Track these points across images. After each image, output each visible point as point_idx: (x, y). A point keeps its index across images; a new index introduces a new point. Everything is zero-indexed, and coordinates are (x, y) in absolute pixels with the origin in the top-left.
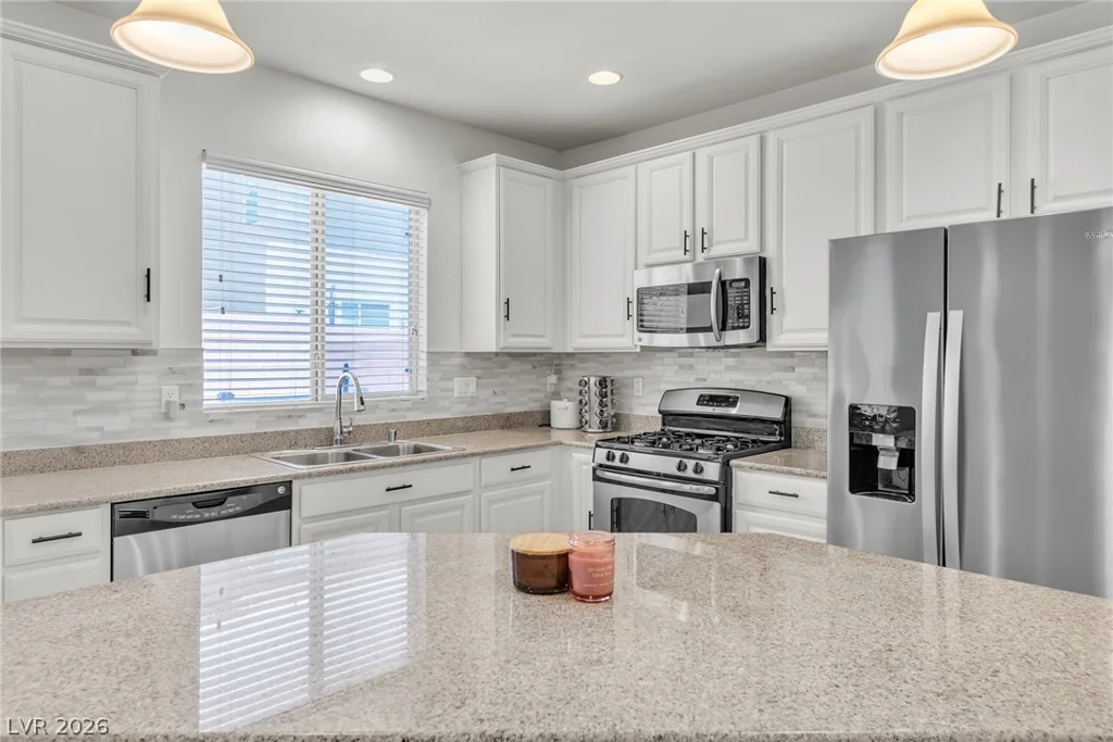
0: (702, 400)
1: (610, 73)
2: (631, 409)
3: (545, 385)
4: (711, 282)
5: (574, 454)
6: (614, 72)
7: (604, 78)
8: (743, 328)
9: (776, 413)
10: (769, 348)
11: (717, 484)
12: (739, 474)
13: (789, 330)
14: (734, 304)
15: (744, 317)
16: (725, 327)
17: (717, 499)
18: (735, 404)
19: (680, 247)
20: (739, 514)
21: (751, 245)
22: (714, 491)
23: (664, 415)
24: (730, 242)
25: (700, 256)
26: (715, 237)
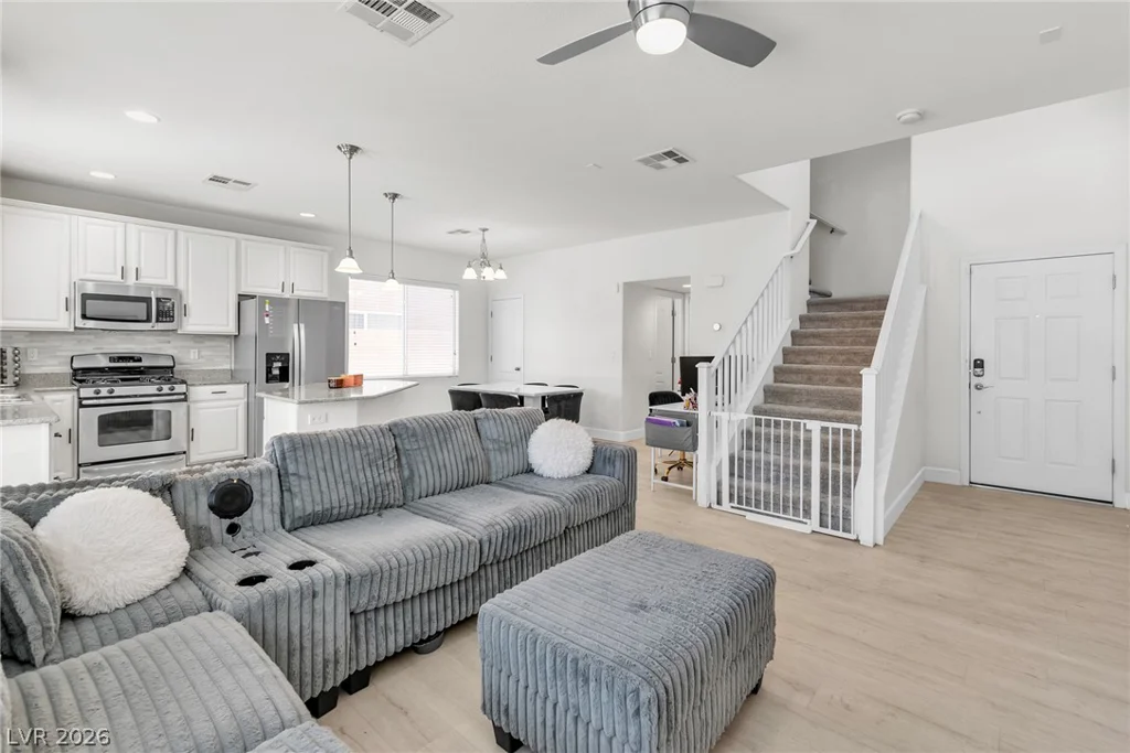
0: (113, 360)
2: (24, 370)
4: (150, 298)
5: (47, 396)
8: (170, 322)
9: (167, 363)
10: (179, 332)
11: (184, 393)
12: (191, 388)
13: (192, 324)
14: (164, 310)
15: (170, 316)
16: (157, 321)
17: (185, 400)
18: (140, 360)
19: (115, 273)
20: (192, 406)
21: (169, 282)
22: (183, 397)
23: (75, 370)
24: (154, 276)
25: (131, 280)
26: (142, 273)
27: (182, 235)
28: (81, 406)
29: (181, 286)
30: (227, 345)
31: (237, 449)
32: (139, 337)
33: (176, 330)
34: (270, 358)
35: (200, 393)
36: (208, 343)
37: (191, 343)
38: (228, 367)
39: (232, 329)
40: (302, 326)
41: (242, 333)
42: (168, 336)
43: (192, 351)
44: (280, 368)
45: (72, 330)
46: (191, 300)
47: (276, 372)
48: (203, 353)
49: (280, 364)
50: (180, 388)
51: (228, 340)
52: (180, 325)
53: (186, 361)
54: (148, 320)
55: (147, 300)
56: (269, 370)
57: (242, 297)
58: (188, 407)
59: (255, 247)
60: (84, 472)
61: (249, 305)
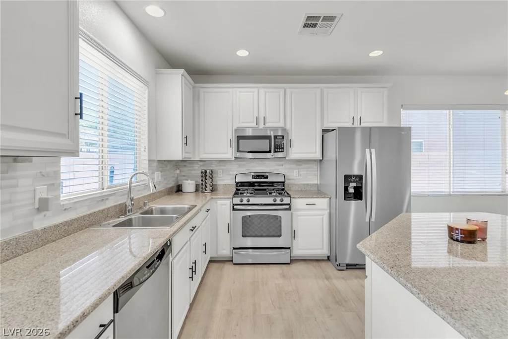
0: (254, 177)
1: (245, 51)
2: (217, 182)
3: (175, 174)
4: (271, 136)
5: (218, 202)
6: (247, 50)
7: (243, 53)
8: (282, 152)
9: (281, 179)
10: (287, 158)
11: (289, 204)
12: (294, 200)
13: (295, 152)
14: (278, 144)
15: (282, 148)
16: (275, 152)
17: (289, 209)
18: (267, 177)
19: (253, 122)
20: (294, 213)
21: (281, 124)
22: (288, 207)
23: (237, 183)
24: (273, 123)
25: (261, 126)
26: (267, 120)
27: (288, 91)
28: (234, 209)
29: (288, 127)
30: (315, 167)
31: (323, 249)
32: (267, 162)
33: (285, 157)
34: (348, 178)
35: (299, 203)
36: (304, 166)
37: (294, 166)
38: (315, 182)
39: (318, 156)
40: (373, 151)
41: (325, 158)
42: (282, 161)
43: (295, 171)
44: (355, 188)
45: (234, 159)
46: (294, 136)
47: (351, 190)
48: (301, 173)
49: (354, 184)
50: (286, 200)
51: (316, 163)
52: (288, 154)
53: (291, 177)
54: (270, 152)
55: (268, 137)
56: (346, 189)
57: (325, 131)
58: (292, 214)
59: (334, 92)
60: (235, 253)
61: (331, 137)
